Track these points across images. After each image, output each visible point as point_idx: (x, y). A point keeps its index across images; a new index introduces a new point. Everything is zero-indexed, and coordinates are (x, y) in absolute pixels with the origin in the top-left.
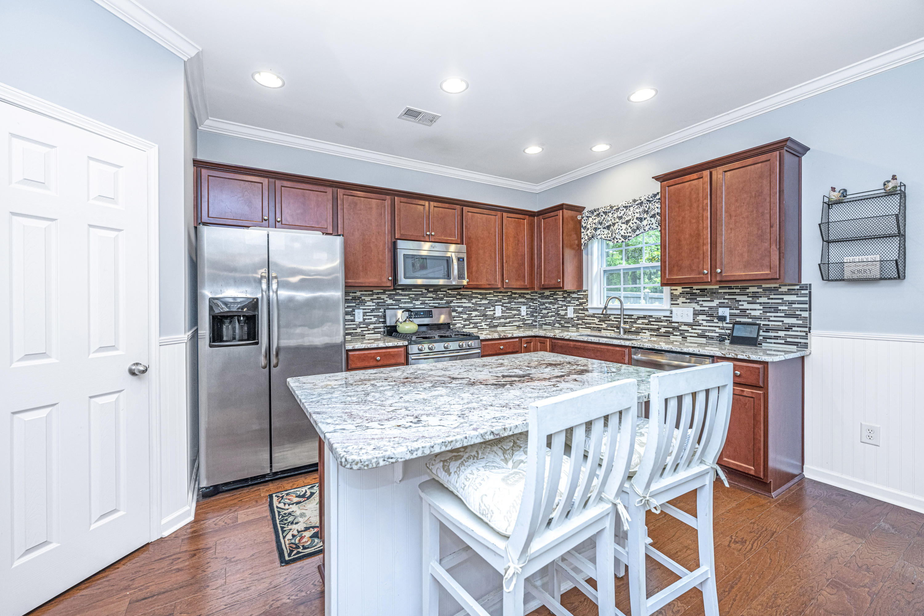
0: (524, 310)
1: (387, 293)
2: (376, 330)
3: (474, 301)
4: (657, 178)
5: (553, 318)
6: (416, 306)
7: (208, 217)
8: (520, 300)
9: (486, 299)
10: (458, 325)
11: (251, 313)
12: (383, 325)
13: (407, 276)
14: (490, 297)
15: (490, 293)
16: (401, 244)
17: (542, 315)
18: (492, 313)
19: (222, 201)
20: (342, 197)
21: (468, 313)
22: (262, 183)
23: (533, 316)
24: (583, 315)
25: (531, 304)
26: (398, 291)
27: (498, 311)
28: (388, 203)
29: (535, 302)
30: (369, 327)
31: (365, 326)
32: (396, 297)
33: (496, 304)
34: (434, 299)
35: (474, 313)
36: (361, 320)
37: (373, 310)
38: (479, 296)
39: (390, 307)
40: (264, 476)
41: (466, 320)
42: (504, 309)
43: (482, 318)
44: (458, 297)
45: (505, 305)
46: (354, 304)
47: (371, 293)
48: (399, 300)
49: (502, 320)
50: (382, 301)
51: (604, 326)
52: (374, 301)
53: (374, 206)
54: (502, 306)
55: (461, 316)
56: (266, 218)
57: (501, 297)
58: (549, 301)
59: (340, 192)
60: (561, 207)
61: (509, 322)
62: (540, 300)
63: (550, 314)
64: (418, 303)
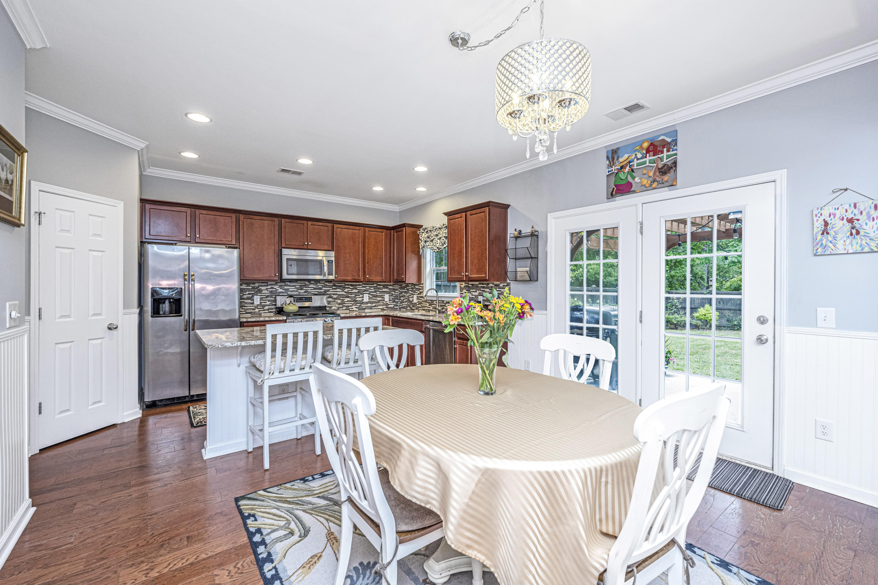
0: (387, 297)
1: (278, 284)
2: (270, 310)
3: (346, 290)
4: (445, 214)
5: (406, 303)
6: (301, 294)
7: (150, 235)
8: (384, 290)
9: (356, 289)
10: (334, 308)
11: (178, 297)
12: (274, 307)
13: (289, 273)
14: (359, 288)
15: (359, 285)
16: (285, 251)
17: (400, 301)
18: (361, 299)
19: (159, 225)
20: (242, 220)
21: (341, 299)
22: (186, 212)
23: (394, 302)
24: (421, 301)
25: (393, 293)
26: (286, 283)
27: (366, 298)
28: (277, 223)
29: (396, 292)
30: (265, 308)
31: (261, 307)
32: (285, 287)
33: (364, 292)
34: (315, 289)
35: (346, 299)
36: (259, 303)
37: (267, 297)
38: (351, 287)
39: (281, 294)
40: (185, 397)
41: (340, 304)
42: (370, 296)
43: (353, 303)
44: (333, 287)
45: (371, 293)
46: (254, 292)
47: (266, 284)
48: (288, 290)
49: (369, 305)
50: (275, 290)
51: (431, 308)
52: (269, 290)
53: (266, 225)
54: (369, 294)
55: (336, 301)
56: (189, 235)
57: (368, 288)
58: (404, 290)
59: (242, 217)
60: (404, 225)
61: (375, 306)
62: (400, 290)
63: (405, 300)
64: (303, 291)
